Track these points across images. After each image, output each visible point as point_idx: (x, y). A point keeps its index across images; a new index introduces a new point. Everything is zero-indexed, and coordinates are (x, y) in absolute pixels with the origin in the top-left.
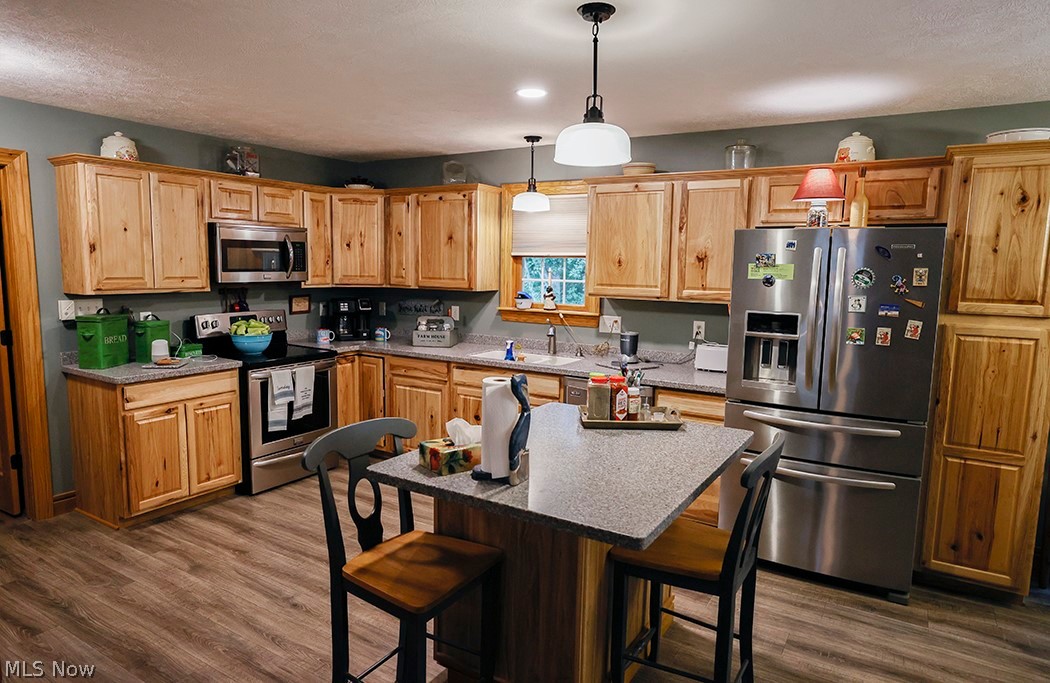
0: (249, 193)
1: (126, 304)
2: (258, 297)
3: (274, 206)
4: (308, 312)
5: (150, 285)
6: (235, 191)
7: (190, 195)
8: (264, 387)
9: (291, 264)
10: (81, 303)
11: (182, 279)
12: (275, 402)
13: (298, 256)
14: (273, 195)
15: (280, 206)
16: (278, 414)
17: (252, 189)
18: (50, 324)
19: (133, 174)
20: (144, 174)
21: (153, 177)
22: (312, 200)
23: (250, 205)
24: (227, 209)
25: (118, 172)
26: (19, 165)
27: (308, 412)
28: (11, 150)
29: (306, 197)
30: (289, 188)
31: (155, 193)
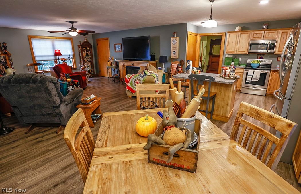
0: (262, 33)
3: (268, 35)
5: (235, 52)
6: (258, 33)
7: (247, 35)
8: (247, 73)
9: (268, 48)
10: (229, 55)
11: (242, 51)
12: (248, 76)
13: (272, 47)
14: (269, 33)
15: (271, 35)
16: (249, 79)
17: (263, 32)
18: (224, 58)
19: (236, 33)
20: (238, 33)
21: (240, 33)
22: (283, 32)
23: (262, 36)
24: (255, 37)
25: (233, 33)
26: (224, 34)
27: (257, 80)
28: (223, 32)
29: (281, 32)
30: (275, 30)
31: (239, 36)
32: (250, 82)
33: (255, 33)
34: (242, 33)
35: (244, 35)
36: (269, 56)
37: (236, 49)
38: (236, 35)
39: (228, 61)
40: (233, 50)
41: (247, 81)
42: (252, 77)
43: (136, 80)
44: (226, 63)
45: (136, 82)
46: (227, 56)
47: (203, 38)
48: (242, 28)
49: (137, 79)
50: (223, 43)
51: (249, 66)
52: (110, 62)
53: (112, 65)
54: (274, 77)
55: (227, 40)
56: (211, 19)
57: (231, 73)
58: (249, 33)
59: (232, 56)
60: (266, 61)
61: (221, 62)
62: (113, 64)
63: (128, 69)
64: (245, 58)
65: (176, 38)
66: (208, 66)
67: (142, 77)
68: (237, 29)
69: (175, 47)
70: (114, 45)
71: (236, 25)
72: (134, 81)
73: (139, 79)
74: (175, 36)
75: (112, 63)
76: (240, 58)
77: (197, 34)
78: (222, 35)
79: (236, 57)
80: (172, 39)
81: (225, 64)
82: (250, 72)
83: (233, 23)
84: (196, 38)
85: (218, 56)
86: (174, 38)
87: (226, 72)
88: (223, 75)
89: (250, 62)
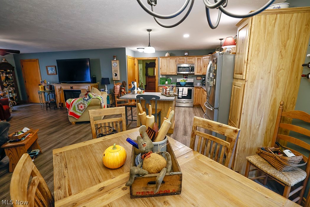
1: (168, 76)
2: (190, 76)
3: (189, 60)
4: (201, 79)
5: (167, 74)
6: (182, 59)
7: (174, 60)
8: (178, 90)
9: (190, 70)
10: (163, 76)
11: (172, 73)
12: (179, 93)
13: (192, 69)
14: (189, 59)
15: (190, 60)
16: (180, 95)
17: (185, 58)
18: (159, 78)
19: (166, 58)
20: (168, 58)
21: (169, 58)
22: (198, 59)
23: (185, 61)
24: (180, 62)
25: (164, 58)
26: (157, 59)
27: (186, 95)
28: (156, 57)
29: (196, 58)
30: (193, 57)
31: (169, 61)
32: (181, 97)
33: (180, 59)
34: (170, 58)
35: (172, 60)
36: (191, 76)
37: (167, 71)
38: (166, 60)
39: (162, 81)
40: (165, 71)
41: (179, 97)
42: (182, 93)
43: (79, 104)
44: (161, 82)
45: (80, 106)
46: (161, 77)
47: (140, 61)
48: (170, 54)
49: (81, 103)
50: (157, 66)
51: (179, 85)
52: (42, 86)
53: (45, 90)
54: (197, 92)
55: (160, 63)
56: (149, 46)
57: (170, 92)
58: (175, 58)
59: (165, 77)
60: (190, 80)
61: (157, 82)
62: (46, 88)
63: (66, 93)
64: (175, 78)
65: (116, 61)
66: (146, 86)
67: (87, 100)
68: (167, 55)
69: (116, 69)
70: (46, 67)
71: (166, 52)
72: (78, 106)
73: (83, 102)
74: (115, 60)
75: (44, 87)
76: (171, 78)
77: (135, 58)
78: (155, 60)
79: (168, 77)
80: (112, 62)
81: (160, 84)
82: (181, 89)
83: (163, 50)
84: (134, 62)
85: (154, 77)
86: (115, 61)
87: (166, 90)
88: (165, 93)
89: (179, 81)
